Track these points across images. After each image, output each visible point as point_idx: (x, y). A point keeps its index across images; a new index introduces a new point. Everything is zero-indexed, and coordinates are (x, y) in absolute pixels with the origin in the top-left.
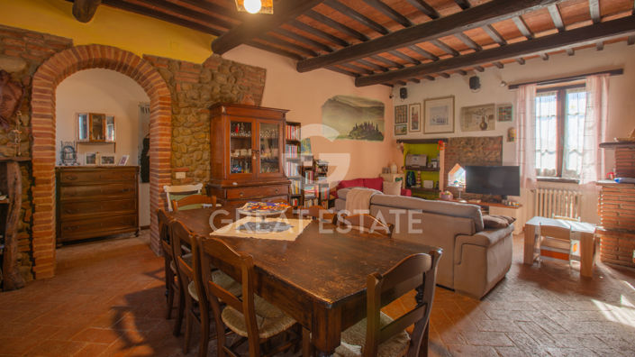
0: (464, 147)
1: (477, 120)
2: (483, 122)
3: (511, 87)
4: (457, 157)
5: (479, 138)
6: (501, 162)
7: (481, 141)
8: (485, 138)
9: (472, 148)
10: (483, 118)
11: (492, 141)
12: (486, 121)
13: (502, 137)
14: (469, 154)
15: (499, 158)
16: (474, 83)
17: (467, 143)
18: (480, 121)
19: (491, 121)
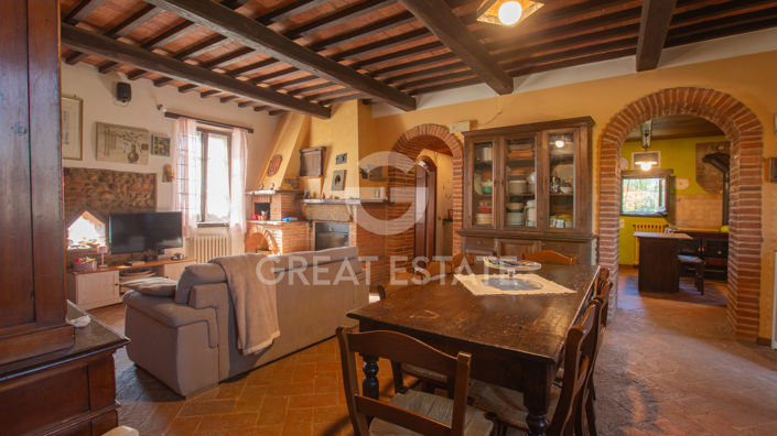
0: (95, 185)
1: (124, 147)
2: (134, 151)
3: (168, 115)
4: (85, 200)
5: (121, 174)
6: (154, 207)
7: (125, 177)
8: (130, 174)
9: (111, 186)
10: (134, 146)
11: (141, 180)
12: (138, 151)
13: (154, 175)
14: (108, 196)
15: (150, 203)
16: (123, 93)
17: (101, 180)
18: (129, 150)
19: (145, 152)
